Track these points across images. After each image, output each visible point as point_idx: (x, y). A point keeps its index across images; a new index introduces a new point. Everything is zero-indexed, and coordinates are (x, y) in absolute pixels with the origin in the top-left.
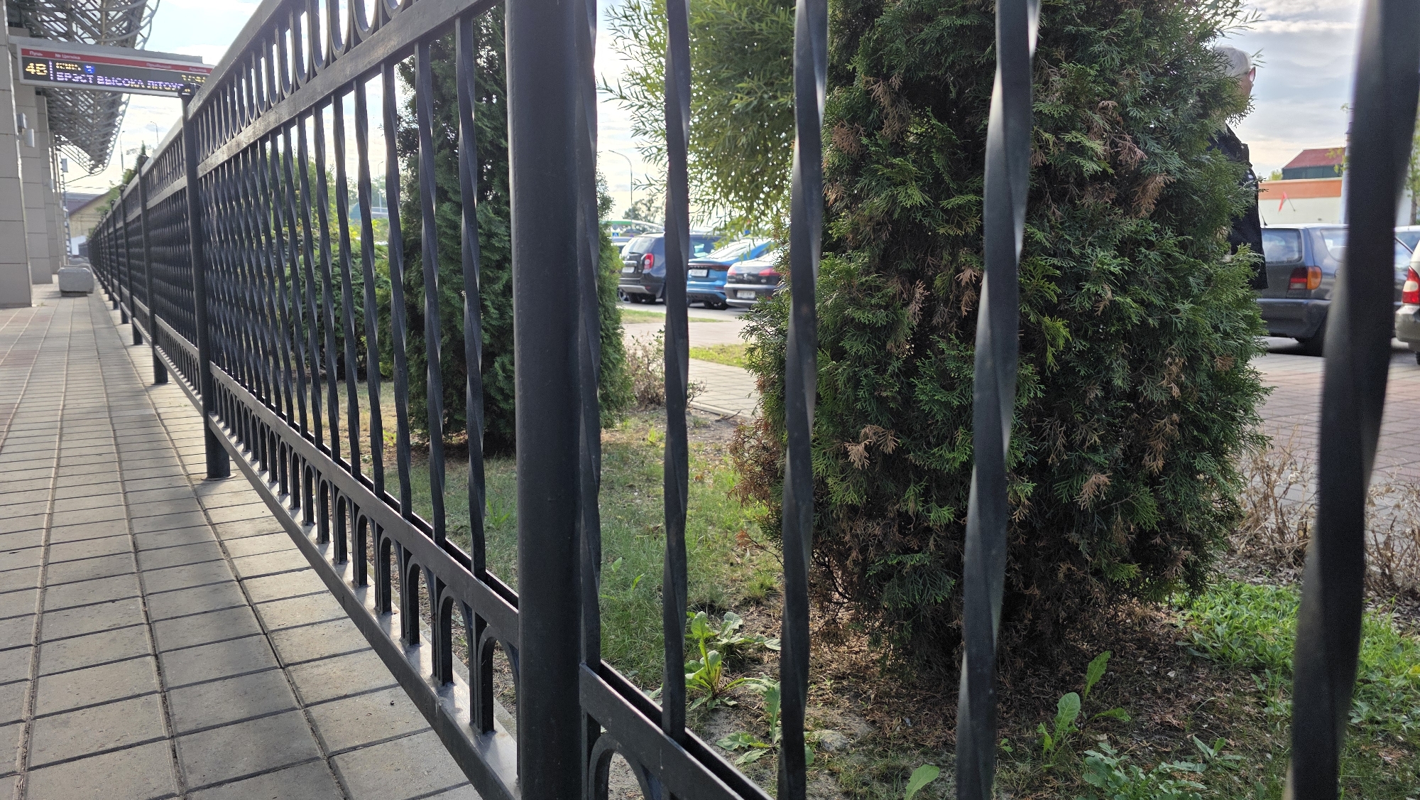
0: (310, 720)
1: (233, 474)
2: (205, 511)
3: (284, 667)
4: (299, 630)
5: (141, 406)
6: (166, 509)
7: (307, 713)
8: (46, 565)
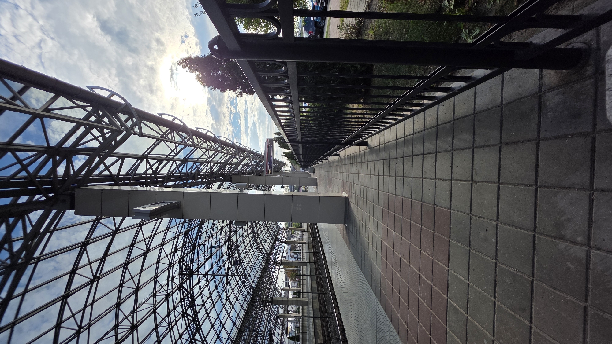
0: (442, 124)
1: (366, 141)
2: (375, 146)
3: (424, 130)
4: (415, 127)
5: (345, 159)
6: (374, 155)
7: (439, 125)
8: (383, 175)
